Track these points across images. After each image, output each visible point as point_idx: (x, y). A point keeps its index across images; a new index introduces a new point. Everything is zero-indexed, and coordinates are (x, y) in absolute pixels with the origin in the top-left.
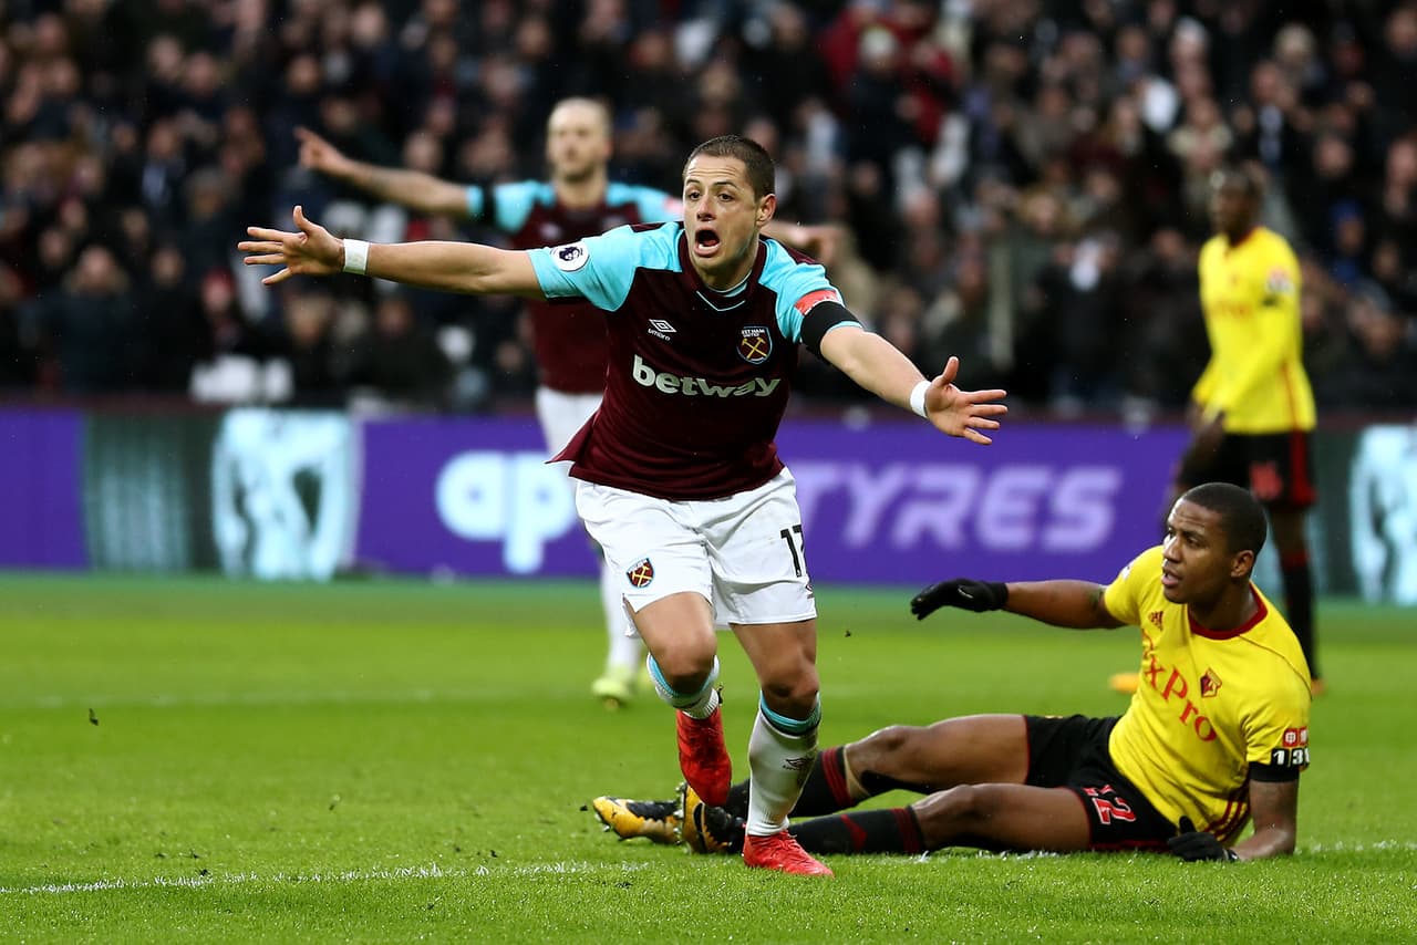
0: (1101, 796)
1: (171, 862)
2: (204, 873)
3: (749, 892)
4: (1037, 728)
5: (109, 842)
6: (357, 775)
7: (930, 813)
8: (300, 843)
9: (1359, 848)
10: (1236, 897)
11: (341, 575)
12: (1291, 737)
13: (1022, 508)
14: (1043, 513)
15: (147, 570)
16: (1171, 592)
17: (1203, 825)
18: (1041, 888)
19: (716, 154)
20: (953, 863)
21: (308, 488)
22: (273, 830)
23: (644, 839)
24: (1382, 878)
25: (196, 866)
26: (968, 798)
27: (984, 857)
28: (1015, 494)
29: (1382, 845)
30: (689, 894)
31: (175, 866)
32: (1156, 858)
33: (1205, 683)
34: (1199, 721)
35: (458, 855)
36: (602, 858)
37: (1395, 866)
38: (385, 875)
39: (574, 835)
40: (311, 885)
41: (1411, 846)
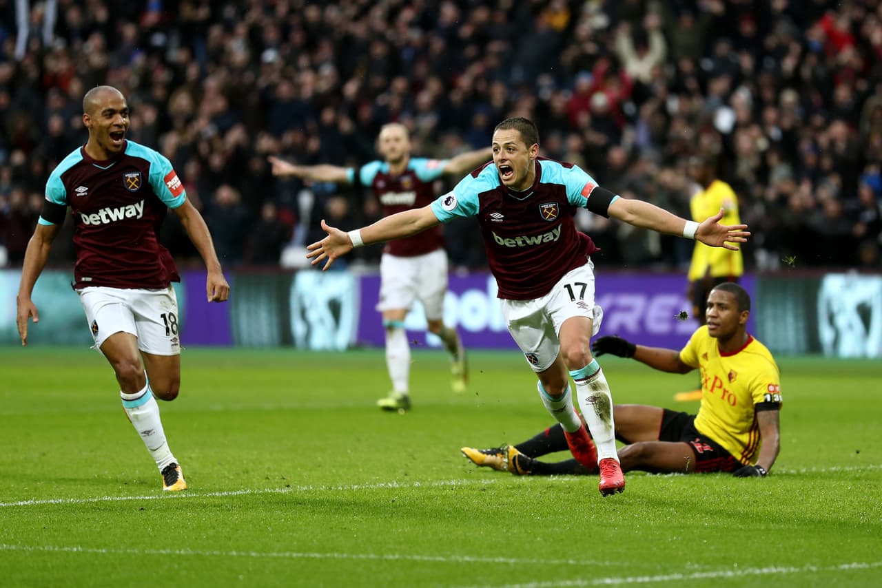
0: (696, 443)
1: (273, 481)
2: (288, 486)
4: (667, 414)
5: (244, 472)
6: (358, 440)
8: (332, 472)
9: (823, 470)
10: (766, 493)
11: (351, 348)
12: (772, 389)
13: (666, 314)
15: (261, 346)
18: (676, 490)
19: (505, 129)
20: (635, 478)
21: (335, 307)
22: (319, 466)
24: (834, 484)
25: (284, 483)
26: (641, 448)
27: (649, 475)
28: (663, 308)
29: (834, 469)
30: (513, 494)
31: (275, 483)
33: (730, 377)
34: (729, 397)
35: (406, 477)
36: (473, 478)
37: (840, 479)
38: (372, 486)
39: (460, 467)
40: (338, 491)
41: (847, 469)
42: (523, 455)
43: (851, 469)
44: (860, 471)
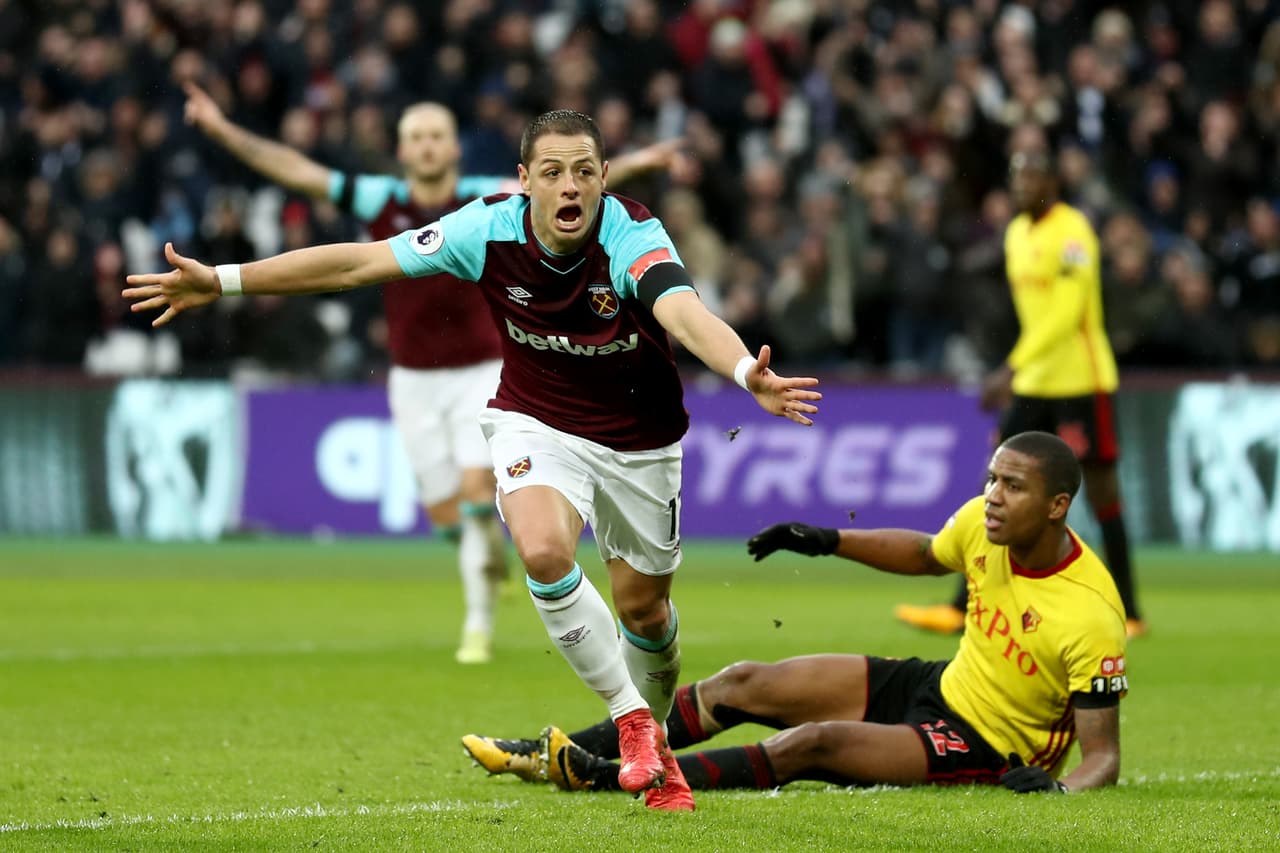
0: (935, 731)
1: (73, 805)
2: (103, 815)
3: (612, 827)
4: (877, 669)
5: (14, 788)
6: (245, 721)
7: (780, 749)
8: (193, 787)
9: (1181, 779)
10: (1066, 826)
11: (228, 536)
12: (1108, 666)
13: (863, 465)
14: (883, 471)
15: (48, 532)
16: (994, 535)
17: (1029, 755)
18: (885, 820)
19: (567, 133)
20: (803, 797)
21: (196, 454)
22: (167, 774)
23: (513, 777)
24: (1203, 806)
25: (96, 809)
26: (815, 734)
27: (831, 789)
28: (857, 452)
29: (1202, 775)
30: (556, 829)
31: (76, 809)
32: (992, 791)
33: (1026, 620)
34: (1021, 656)
35: (340, 795)
36: (475, 796)
37: (1215, 795)
38: (273, 815)
39: (448, 775)
40: (204, 825)
41: (1230, 776)
42: (578, 748)
43: (1238, 776)
44: (1255, 780)
